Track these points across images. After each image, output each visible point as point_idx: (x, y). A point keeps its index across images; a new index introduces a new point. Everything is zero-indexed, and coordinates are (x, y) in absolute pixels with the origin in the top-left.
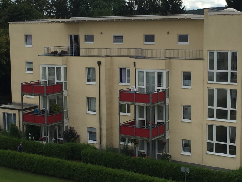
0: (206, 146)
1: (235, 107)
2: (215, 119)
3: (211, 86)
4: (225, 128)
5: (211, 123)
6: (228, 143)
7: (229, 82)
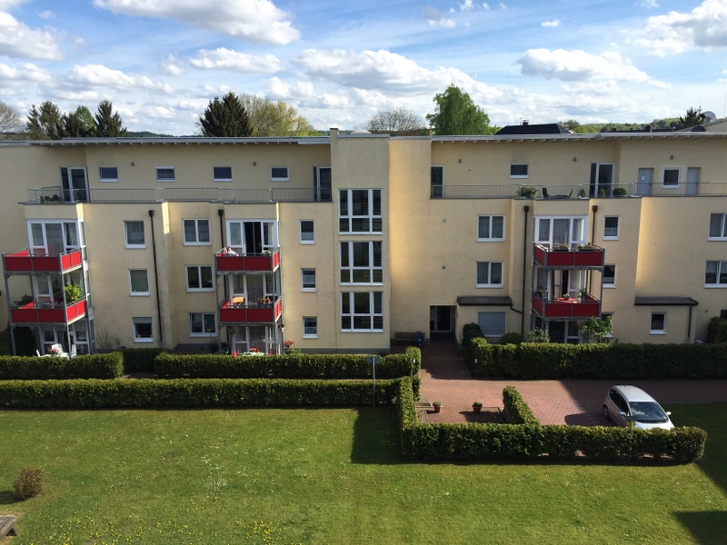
0: (340, 322)
1: (380, 265)
2: (352, 283)
3: (344, 239)
4: (367, 295)
5: (346, 290)
6: (372, 314)
7: (371, 232)
